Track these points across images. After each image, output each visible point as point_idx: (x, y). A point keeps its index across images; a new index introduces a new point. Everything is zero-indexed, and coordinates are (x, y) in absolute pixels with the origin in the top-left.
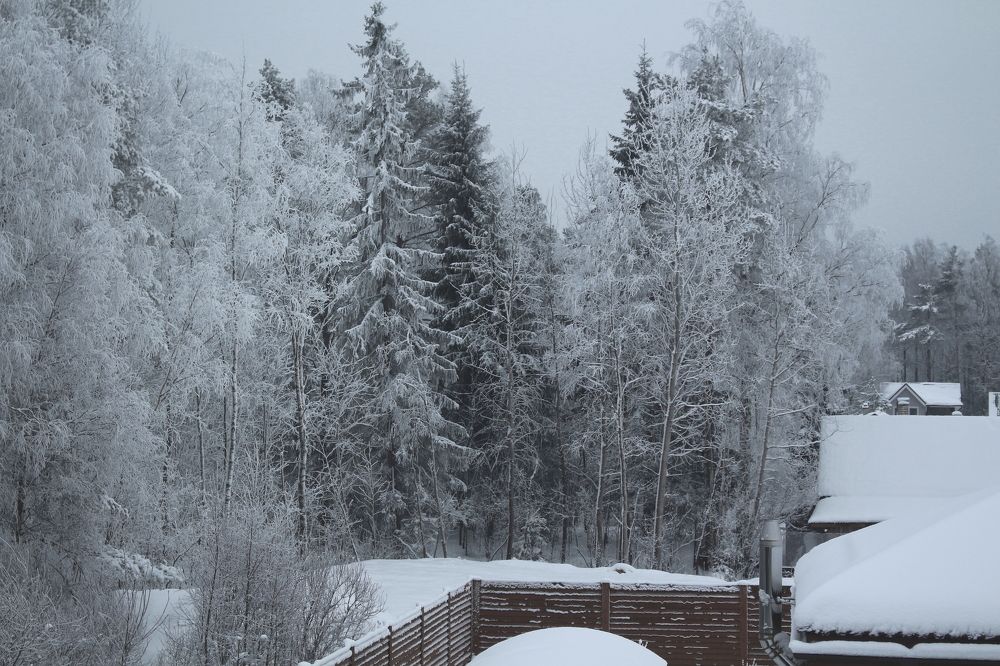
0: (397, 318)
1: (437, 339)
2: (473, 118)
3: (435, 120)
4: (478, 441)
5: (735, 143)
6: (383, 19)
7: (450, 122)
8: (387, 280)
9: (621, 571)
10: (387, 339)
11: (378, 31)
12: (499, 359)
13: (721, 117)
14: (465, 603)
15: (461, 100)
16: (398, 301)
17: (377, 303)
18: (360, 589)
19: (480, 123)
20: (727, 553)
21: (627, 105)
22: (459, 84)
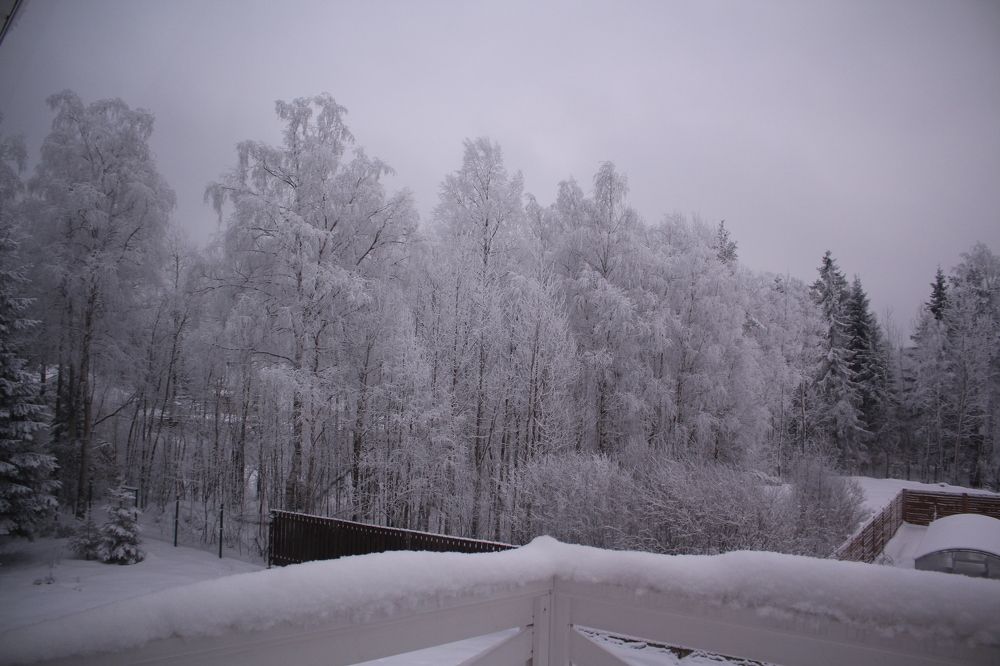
0: (838, 378)
1: (854, 386)
2: (863, 296)
3: (846, 298)
4: (870, 429)
5: (987, 305)
6: (830, 257)
7: (853, 298)
8: (834, 362)
9: (943, 486)
10: (833, 386)
11: (828, 262)
12: (878, 395)
13: (980, 293)
14: (901, 499)
15: (858, 290)
16: (838, 371)
17: (830, 372)
18: (857, 490)
19: (866, 298)
20: (989, 480)
21: (932, 290)
22: (857, 283)
